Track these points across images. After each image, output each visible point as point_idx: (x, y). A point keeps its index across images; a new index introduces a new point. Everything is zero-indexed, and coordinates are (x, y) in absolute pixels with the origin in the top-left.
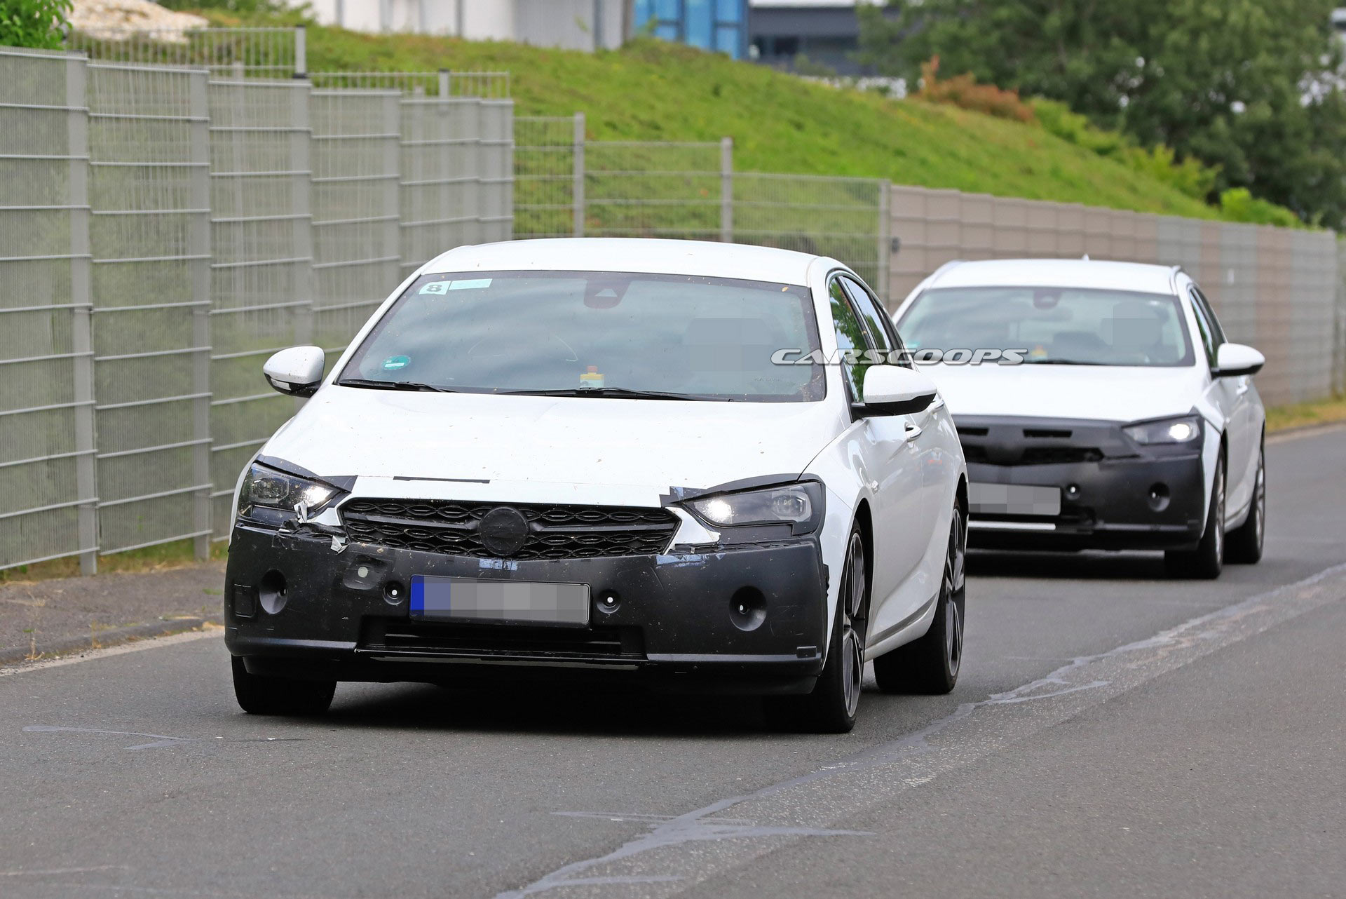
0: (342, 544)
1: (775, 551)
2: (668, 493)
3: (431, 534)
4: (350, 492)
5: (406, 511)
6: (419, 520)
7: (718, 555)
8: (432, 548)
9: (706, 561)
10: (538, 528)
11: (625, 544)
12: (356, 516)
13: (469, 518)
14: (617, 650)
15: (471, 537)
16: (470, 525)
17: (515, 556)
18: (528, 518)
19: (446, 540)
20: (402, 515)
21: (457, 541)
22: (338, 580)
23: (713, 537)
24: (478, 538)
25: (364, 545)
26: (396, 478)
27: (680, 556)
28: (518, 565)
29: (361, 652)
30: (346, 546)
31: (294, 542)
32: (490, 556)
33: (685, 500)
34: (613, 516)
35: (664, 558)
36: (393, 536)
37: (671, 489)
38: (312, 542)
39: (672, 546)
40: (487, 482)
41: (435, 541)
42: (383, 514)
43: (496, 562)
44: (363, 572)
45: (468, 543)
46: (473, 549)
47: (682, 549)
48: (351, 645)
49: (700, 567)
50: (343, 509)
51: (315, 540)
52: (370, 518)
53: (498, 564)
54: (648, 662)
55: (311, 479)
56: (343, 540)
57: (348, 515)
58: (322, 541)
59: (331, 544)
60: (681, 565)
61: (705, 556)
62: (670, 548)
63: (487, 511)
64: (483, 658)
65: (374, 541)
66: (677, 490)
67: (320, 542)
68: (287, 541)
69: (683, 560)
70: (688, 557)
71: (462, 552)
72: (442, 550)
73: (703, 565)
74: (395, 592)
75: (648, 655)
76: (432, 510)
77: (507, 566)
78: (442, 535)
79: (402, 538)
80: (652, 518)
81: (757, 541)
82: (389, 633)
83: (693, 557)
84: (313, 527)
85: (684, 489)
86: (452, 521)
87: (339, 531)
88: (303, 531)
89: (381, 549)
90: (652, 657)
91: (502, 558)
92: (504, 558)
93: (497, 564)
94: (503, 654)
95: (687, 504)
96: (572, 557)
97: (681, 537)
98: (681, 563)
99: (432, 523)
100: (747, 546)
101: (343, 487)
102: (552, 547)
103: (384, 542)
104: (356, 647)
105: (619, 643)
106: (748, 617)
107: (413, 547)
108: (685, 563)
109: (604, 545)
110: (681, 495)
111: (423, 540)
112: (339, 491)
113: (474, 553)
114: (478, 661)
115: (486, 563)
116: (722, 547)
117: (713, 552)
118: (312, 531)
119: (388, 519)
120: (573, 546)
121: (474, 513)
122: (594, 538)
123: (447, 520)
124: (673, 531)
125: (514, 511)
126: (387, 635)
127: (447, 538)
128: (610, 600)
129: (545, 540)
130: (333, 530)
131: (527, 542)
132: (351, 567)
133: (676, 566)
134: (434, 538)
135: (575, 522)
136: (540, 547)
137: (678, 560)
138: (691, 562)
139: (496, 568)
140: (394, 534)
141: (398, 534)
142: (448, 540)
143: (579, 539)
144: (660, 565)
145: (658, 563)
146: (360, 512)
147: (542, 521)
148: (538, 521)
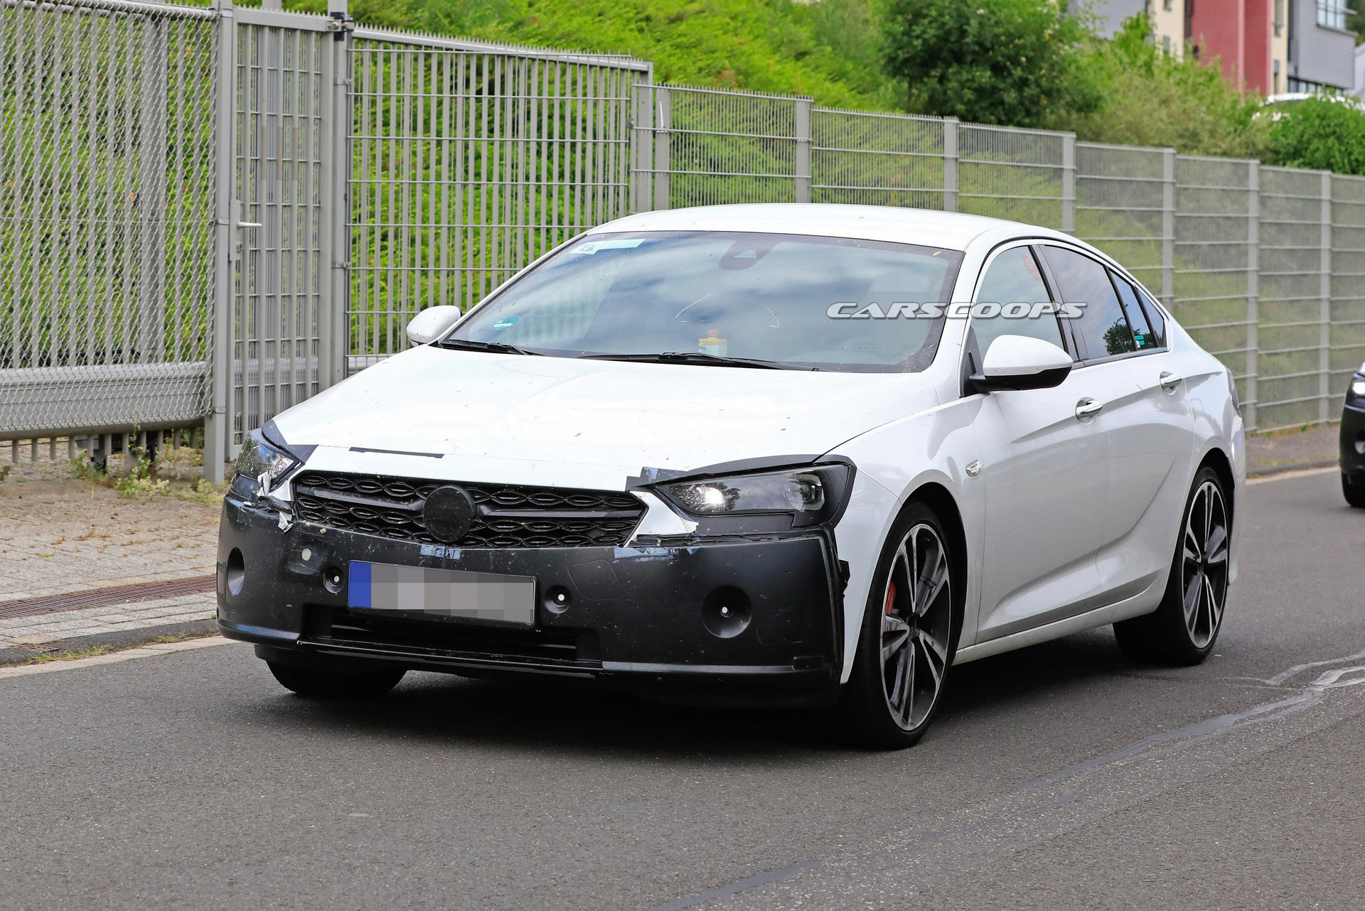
0: (289, 522)
1: (767, 545)
2: (638, 474)
3: (376, 515)
4: (304, 464)
5: (353, 488)
6: (365, 498)
7: (690, 549)
8: (377, 531)
9: (674, 555)
10: (485, 510)
11: (583, 533)
12: (307, 490)
13: (416, 498)
14: (571, 655)
15: (415, 520)
16: (413, 506)
17: (460, 543)
18: (476, 499)
19: (390, 522)
20: (351, 491)
21: (401, 523)
22: (285, 563)
23: (689, 526)
24: (420, 520)
25: (308, 524)
26: (352, 449)
27: (643, 549)
28: (461, 553)
29: (305, 644)
30: (291, 525)
31: (251, 517)
32: (434, 542)
33: (657, 484)
34: (570, 500)
35: (624, 552)
36: (340, 516)
37: (644, 471)
38: (264, 518)
39: (633, 538)
40: (440, 456)
41: (379, 521)
42: (331, 489)
43: (438, 549)
44: (307, 554)
45: (411, 526)
46: (417, 533)
47: (645, 540)
48: (294, 636)
49: (666, 562)
50: (295, 482)
51: (266, 516)
52: (318, 493)
53: (440, 551)
54: (602, 671)
55: (280, 447)
56: (291, 518)
57: (301, 489)
58: (272, 517)
59: (279, 521)
60: (643, 560)
61: (673, 550)
62: (631, 539)
63: (433, 490)
64: (425, 658)
65: (320, 520)
66: (650, 471)
67: (271, 519)
68: (247, 515)
69: (646, 553)
70: (652, 551)
71: (406, 536)
72: (385, 533)
73: (671, 560)
74: (336, 579)
75: (603, 663)
76: (378, 487)
77: (449, 554)
78: (386, 516)
79: (349, 517)
80: (615, 503)
81: (744, 533)
82: (334, 624)
83: (658, 551)
84: (270, 501)
85: (660, 470)
86: (398, 500)
87: (287, 507)
88: (262, 505)
89: (326, 529)
90: (608, 665)
91: (446, 544)
92: (449, 544)
93: (438, 552)
94: (446, 654)
95: (661, 488)
96: (522, 546)
97: (647, 526)
98: (643, 557)
99: (377, 502)
100: (730, 539)
101: (301, 458)
102: (500, 533)
103: (331, 520)
104: (299, 638)
105: (574, 647)
106: (729, 622)
107: (356, 527)
108: (648, 557)
109: (559, 533)
110: (653, 478)
111: (368, 521)
112: (296, 461)
113: (419, 537)
114: (422, 661)
115: (428, 550)
116: (699, 540)
117: (685, 545)
118: (268, 506)
119: (334, 495)
120: (523, 533)
121: (421, 491)
122: (546, 524)
123: (393, 499)
124: (638, 519)
125: (460, 490)
126: (332, 626)
127: (391, 520)
128: (561, 597)
129: (494, 525)
130: (284, 506)
131: (473, 527)
132: (295, 548)
133: (637, 560)
134: (379, 519)
135: (527, 505)
136: (487, 533)
137: (640, 554)
138: (656, 556)
139: (438, 555)
140: (340, 513)
141: (343, 512)
142: (392, 522)
143: (530, 526)
144: (617, 559)
145: (616, 556)
146: (309, 486)
147: (490, 504)
148: (487, 503)
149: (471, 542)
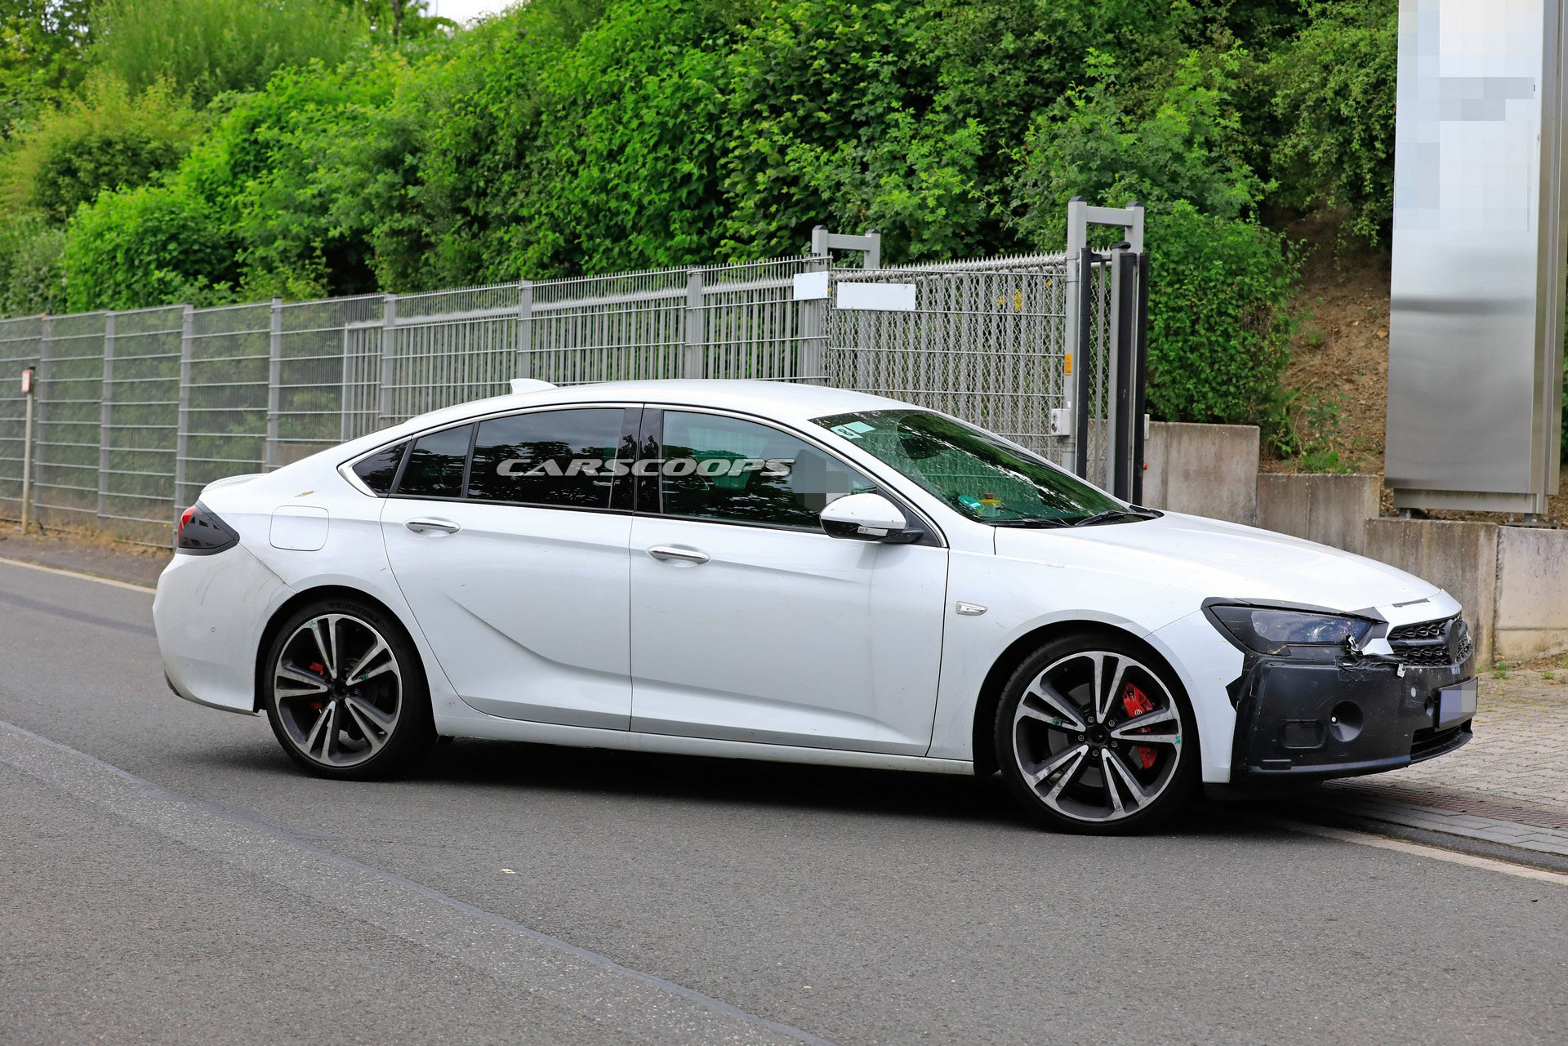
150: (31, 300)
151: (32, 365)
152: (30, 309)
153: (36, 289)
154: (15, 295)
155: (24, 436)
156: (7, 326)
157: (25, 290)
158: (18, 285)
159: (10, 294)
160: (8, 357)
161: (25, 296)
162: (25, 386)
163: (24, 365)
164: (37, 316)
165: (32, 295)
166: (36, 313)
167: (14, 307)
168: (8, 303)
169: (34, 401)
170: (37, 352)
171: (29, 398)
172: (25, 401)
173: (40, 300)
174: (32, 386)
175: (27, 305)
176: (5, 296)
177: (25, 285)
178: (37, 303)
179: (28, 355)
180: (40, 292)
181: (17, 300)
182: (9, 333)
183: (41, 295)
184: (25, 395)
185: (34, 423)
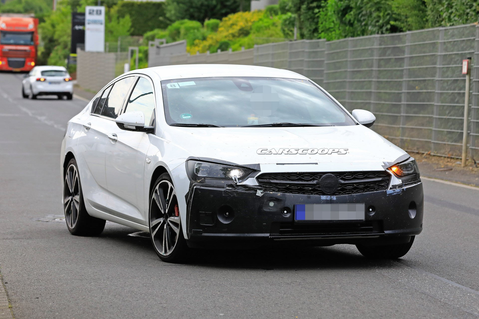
0: (262, 193)
1: (416, 185)
3: (299, 187)
4: (260, 171)
6: (293, 181)
7: (403, 189)
8: (300, 193)
9: (402, 192)
10: (343, 182)
11: (374, 186)
12: (265, 180)
13: (314, 179)
14: (371, 230)
15: (316, 187)
16: (315, 182)
17: (334, 194)
18: (338, 178)
19: (306, 189)
20: (285, 179)
21: (310, 189)
22: (261, 208)
23: (399, 181)
24: (319, 187)
25: (271, 193)
26: (277, 164)
27: (393, 190)
28: (336, 198)
29: (272, 237)
30: (263, 194)
31: (236, 193)
32: (324, 194)
35: (389, 191)
37: (384, 163)
38: (246, 193)
39: (390, 186)
40: (317, 164)
41: (301, 190)
42: (276, 179)
43: (327, 197)
44: (272, 204)
45: (316, 190)
46: (316, 192)
47: (394, 187)
48: (268, 235)
50: (258, 178)
51: (247, 192)
52: (272, 181)
53: (328, 198)
54: (385, 234)
55: (235, 166)
56: (262, 191)
57: (260, 180)
58: (251, 192)
59: (256, 193)
60: (395, 194)
61: (400, 189)
63: (321, 176)
64: (322, 237)
65: (274, 191)
66: (386, 163)
67: (250, 193)
68: (232, 193)
69: (395, 192)
70: (396, 190)
71: (312, 194)
72: (304, 193)
74: (285, 212)
75: (384, 231)
76: (298, 177)
77: (332, 198)
78: (303, 187)
79: (287, 189)
80: (382, 175)
81: (411, 182)
82: (281, 229)
83: (398, 190)
84: (245, 186)
85: (388, 163)
86: (307, 181)
87: (260, 188)
88: (239, 188)
89: (279, 194)
90: (386, 232)
91: (329, 195)
94: (331, 234)
95: (391, 168)
96: (355, 193)
97: (392, 182)
98: (394, 193)
99: (299, 182)
101: (256, 169)
102: (346, 189)
103: (278, 191)
104: (270, 235)
105: (372, 227)
107: (291, 192)
108: (396, 193)
109: (367, 187)
110: (389, 166)
111: (295, 189)
112: (253, 171)
113: (317, 194)
114: (320, 238)
115: (324, 197)
116: (404, 185)
117: (402, 187)
118: (244, 188)
119: (280, 181)
120: (355, 188)
121: (316, 177)
122: (363, 184)
123: (305, 180)
124: (390, 180)
125: (333, 175)
126: (280, 230)
127: (306, 188)
128: (371, 210)
129: (345, 187)
130: (256, 187)
131: (338, 188)
132: (266, 202)
133: (393, 194)
134: (300, 188)
135: (355, 179)
136: (343, 190)
137: (394, 192)
138: (398, 192)
139: (328, 199)
140: (283, 187)
141: (285, 187)
142: (307, 189)
143: (357, 186)
144: (388, 194)
145: (388, 193)
146: (266, 179)
147: (342, 179)
148: (341, 179)
149: (337, 193)
150: (468, 14)
151: (469, 56)
152: (467, 20)
153: (471, 6)
154: (457, 10)
155: (464, 102)
156: (451, 31)
157: (464, 7)
158: (459, 4)
159: (453, 10)
160: (452, 51)
161: (464, 11)
162: (465, 70)
163: (463, 57)
164: (472, 24)
165: (468, 11)
166: (471, 22)
167: (456, 18)
168: (452, 16)
169: (470, 80)
170: (472, 48)
171: (467, 78)
172: (465, 80)
173: (474, 13)
174: (469, 70)
175: (465, 17)
176: (450, 11)
177: (463, 4)
178: (472, 15)
179: (465, 50)
180: (474, 8)
181: (458, 13)
182: (453, 36)
183: (475, 10)
184: (464, 75)
185: (470, 94)
